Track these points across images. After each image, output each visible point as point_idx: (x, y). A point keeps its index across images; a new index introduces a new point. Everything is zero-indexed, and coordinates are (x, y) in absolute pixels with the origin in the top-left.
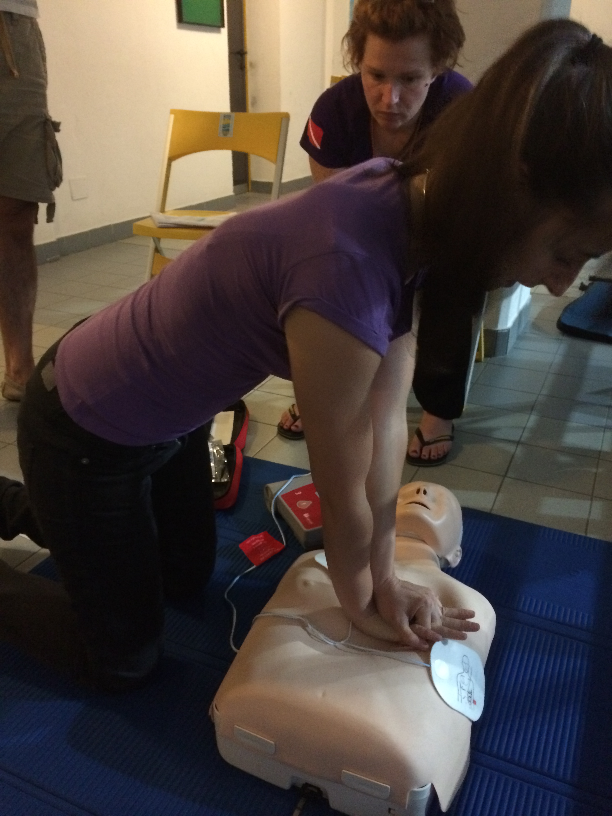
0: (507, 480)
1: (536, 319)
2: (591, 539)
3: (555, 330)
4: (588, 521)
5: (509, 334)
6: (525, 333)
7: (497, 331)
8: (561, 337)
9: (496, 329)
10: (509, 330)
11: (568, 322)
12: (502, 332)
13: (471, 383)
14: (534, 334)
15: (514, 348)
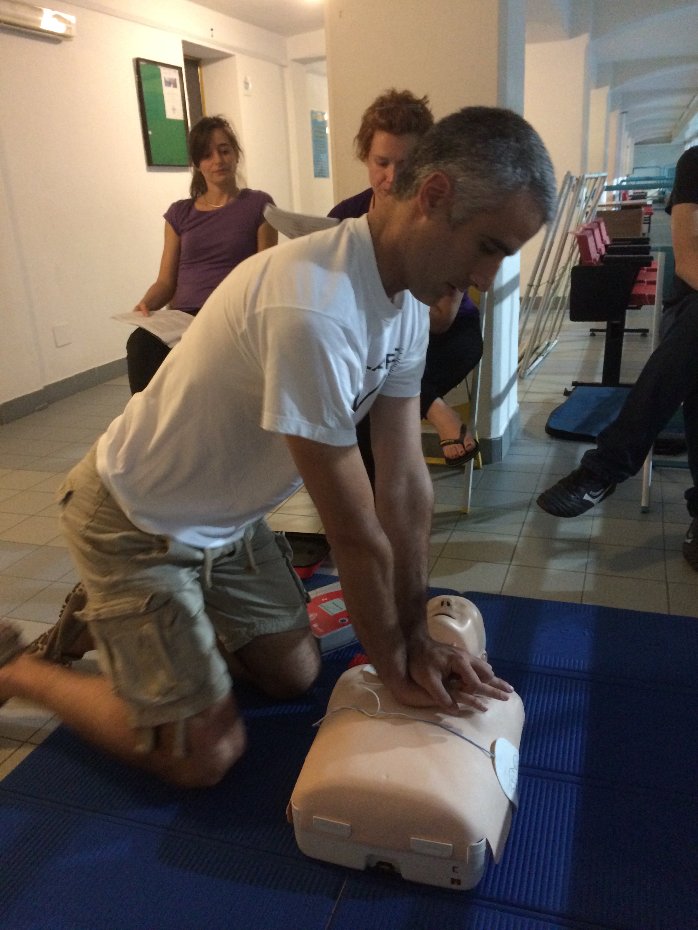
0: (511, 566)
1: (526, 426)
2: (586, 605)
3: (545, 435)
4: (583, 592)
5: (502, 441)
6: (517, 439)
7: (491, 439)
8: (550, 441)
9: (490, 438)
10: (501, 438)
11: (556, 426)
12: (495, 440)
13: (472, 489)
14: (526, 440)
15: (509, 454)
